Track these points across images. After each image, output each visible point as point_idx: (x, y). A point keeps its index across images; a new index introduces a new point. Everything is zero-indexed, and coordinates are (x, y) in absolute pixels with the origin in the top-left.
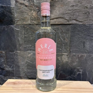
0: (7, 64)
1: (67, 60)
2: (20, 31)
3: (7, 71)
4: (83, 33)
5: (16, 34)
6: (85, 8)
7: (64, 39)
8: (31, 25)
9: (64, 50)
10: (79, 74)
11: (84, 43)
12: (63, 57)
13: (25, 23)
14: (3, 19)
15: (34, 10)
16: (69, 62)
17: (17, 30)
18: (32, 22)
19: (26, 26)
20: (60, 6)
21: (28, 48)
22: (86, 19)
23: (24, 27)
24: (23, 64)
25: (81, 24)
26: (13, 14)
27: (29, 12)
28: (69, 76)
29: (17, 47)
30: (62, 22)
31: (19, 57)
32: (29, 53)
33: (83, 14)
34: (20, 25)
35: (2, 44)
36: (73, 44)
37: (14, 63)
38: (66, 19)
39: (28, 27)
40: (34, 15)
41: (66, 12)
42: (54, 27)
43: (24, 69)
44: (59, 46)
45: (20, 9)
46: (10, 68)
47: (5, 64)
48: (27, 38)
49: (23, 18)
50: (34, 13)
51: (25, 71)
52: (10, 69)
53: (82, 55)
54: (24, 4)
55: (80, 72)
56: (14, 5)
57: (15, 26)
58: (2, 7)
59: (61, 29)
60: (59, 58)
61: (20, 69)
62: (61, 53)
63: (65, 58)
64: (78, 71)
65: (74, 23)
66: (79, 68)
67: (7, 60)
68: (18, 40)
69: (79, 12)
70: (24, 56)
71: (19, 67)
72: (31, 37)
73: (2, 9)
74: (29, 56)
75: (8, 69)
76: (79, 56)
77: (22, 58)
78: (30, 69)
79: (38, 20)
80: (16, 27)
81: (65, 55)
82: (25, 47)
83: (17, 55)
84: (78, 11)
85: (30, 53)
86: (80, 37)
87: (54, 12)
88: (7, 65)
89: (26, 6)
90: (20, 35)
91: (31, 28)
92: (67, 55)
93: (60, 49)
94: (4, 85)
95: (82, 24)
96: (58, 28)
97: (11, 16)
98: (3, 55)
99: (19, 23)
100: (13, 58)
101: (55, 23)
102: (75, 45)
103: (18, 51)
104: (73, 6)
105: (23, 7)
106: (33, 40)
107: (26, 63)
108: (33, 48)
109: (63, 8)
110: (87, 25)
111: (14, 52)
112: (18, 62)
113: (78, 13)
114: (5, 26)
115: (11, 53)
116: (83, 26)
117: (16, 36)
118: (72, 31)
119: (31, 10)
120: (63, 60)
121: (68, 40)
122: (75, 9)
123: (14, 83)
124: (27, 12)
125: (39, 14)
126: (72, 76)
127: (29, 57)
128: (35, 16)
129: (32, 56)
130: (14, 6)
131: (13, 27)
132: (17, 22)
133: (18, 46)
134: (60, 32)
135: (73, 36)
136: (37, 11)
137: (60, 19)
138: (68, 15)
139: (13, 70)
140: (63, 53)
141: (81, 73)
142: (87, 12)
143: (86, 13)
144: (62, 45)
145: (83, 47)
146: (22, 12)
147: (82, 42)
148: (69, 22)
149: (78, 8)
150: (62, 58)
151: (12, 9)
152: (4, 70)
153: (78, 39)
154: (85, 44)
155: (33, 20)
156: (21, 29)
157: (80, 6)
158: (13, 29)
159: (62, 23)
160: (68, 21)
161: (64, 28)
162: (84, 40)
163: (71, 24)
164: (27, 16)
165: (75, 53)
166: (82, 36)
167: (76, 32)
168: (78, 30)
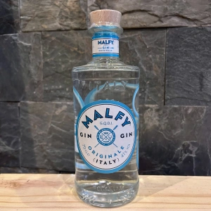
1: (157, 123)
2: (34, 49)
4: (199, 50)
5: (22, 55)
7: (150, 68)
8: (61, 33)
9: (148, 97)
10: (189, 159)
11: (201, 77)
12: (148, 114)
13: (46, 27)
16: (163, 127)
17: (26, 46)
18: (65, 23)
19: (48, 35)
21: (55, 94)
22: (207, 13)
23: (43, 36)
24: (42, 135)
25: (193, 28)
26: (15, 2)
28: (161, 163)
29: (26, 91)
30: (145, 21)
31: (31, 116)
32: (57, 106)
34: (34, 33)
36: (174, 80)
37: (19, 133)
38: (153, 15)
39: (53, 38)
40: (68, 4)
43: (45, 148)
46: (9, 145)
48: (52, 65)
49: (41, 15)
51: (47, 153)
52: (9, 148)
53: (197, 109)
55: (191, 152)
57: (20, 36)
59: (141, 41)
61: (33, 148)
64: (186, 149)
65: (176, 23)
66: (188, 142)
68: (29, 72)
70: (45, 115)
71: (31, 142)
72: (63, 63)
74: (57, 113)
75: (2, 147)
76: (189, 111)
77: (38, 118)
78: (60, 147)
79: (80, 17)
80: (22, 39)
81: (152, 109)
82: (46, 91)
83: (26, 112)
85: (61, 106)
86: (190, 62)
90: (33, 60)
91: (62, 40)
92: (157, 110)
93: (140, 94)
95: (195, 26)
96: (132, 39)
97: (9, 9)
99: (31, 26)
100: (15, 121)
102: (179, 82)
103: (27, 100)
106: (66, 71)
107: (50, 133)
108: (68, 92)
110: (209, 29)
111: (19, 104)
112: (29, 130)
115: (11, 106)
116: (198, 31)
117: (22, 63)
118: (169, 47)
120: (146, 122)
121: (160, 71)
123: (15, 185)
125: (82, 2)
126: (169, 165)
127: (57, 116)
128: (73, 8)
129: (66, 114)
131: (14, 38)
132: (25, 25)
133: (27, 87)
134: (138, 49)
135: (172, 59)
137: (137, 14)
139: (17, 152)
140: (147, 106)
141: (194, 155)
144: (145, 84)
145: (198, 87)
147: (195, 74)
148: (162, 22)
150: (143, 117)
153: (186, 67)
154: (204, 80)
155: (67, 18)
156: (35, 43)
158: (15, 44)
159: (142, 25)
160: (160, 19)
161: (148, 39)
162: (202, 70)
163: (166, 28)
164: (52, 9)
165: (177, 104)
166: (197, 59)
167: (180, 49)
168: (185, 42)
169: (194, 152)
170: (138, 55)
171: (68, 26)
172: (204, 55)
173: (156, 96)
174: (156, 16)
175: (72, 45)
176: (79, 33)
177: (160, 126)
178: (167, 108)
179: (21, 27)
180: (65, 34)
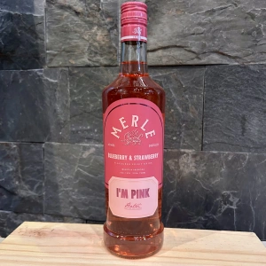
0: (24, 180)
1: (194, 170)
2: (60, 86)
3: (23, 199)
4: (241, 90)
5: (48, 92)
6: (246, 18)
7: (186, 109)
8: (89, 69)
9: (184, 141)
10: (229, 211)
11: (244, 120)
12: (183, 160)
13: (74, 62)
14: (13, 52)
15: (100, 26)
16: (200, 175)
17: (52, 83)
18: (94, 59)
19: (76, 72)
20: (174, 13)
21: (82, 135)
22: (250, 51)
23: (71, 73)
24: (68, 180)
25: (235, 66)
26: (40, 36)
27: (86, 30)
28: (198, 214)
29: (52, 131)
30: (181, 58)
31: (57, 159)
32: (85, 149)
33: (242, 36)
34: (60, 69)
35: (11, 123)
36: (213, 122)
37: (43, 176)
38: (190, 51)
39: (82, 75)
40: (98, 38)
41: (192, 31)
42: (155, 72)
43: (71, 194)
44: (170, 128)
45: (59, 21)
46: (32, 189)
47: (19, 179)
48: (80, 104)
49: (69, 49)
50: (99, 33)
51: (73, 199)
52: (32, 193)
53: (238, 156)
54: (70, 8)
55: (231, 204)
56: (43, 10)
57: (45, 72)
58: (9, 17)
59: (176, 80)
60: (171, 163)
61: (58, 193)
62: (176, 150)
63: (188, 165)
64: (226, 200)
65: (216, 61)
66: (228, 192)
67: (22, 169)
68: (55, 111)
69: (228, 29)
70: (71, 158)
71: (56, 187)
72: (92, 102)
73: (10, 23)
74: (84, 156)
75: (25, 192)
76: (230, 158)
77: (64, 161)
78: (88, 194)
79: (110, 53)
80: (48, 75)
81: (188, 155)
82: (73, 132)
83: (52, 154)
84: (227, 25)
85: (88, 148)
86: (231, 104)
87: (157, 29)
88: (23, 183)
89: (77, 13)
90: (59, 97)
91: (91, 77)
92: (194, 156)
93: (174, 138)
94: (10, 238)
95: (237, 63)
96: (167, 77)
97: (35, 43)
98: (12, 153)
99: (58, 62)
100: (39, 163)
101: (160, 63)
102: (218, 126)
103: (53, 141)
104: (212, 12)
105: (67, 17)
106: (95, 111)
107: (76, 178)
108: (96, 133)
109: (182, 17)
110: (252, 68)
111: (43, 145)
112: (54, 174)
113: (227, 33)
114: (18, 72)
115: (34, 147)
116: (240, 70)
117: (47, 101)
118: (208, 86)
119: (91, 24)
120: (181, 168)
121: (197, 113)
122: (219, 22)
123: (39, 234)
124: (78, 29)
125: (112, 36)
126: (207, 217)
127: (85, 159)
128: (103, 43)
129: (93, 157)
130: (43, 15)
131: (40, 74)
132: (51, 60)
133: (52, 127)
134: (173, 88)
135: (211, 100)
136: (108, 28)
137: (173, 50)
138: (197, 40)
139: (41, 197)
140: (182, 150)
141: (234, 207)
142: (253, 30)
143: (249, 34)
144: (180, 126)
145: (240, 132)
146: (65, 32)
147: (236, 116)
148: (200, 59)
149: (227, 19)
150: (178, 162)
151: (36, 22)
152: (15, 195)
153: (226, 109)
154: (247, 124)
155: (96, 53)
156: (62, 79)
157: (232, 12)
158: (40, 80)
159: (178, 62)
160: (197, 55)
161: (185, 78)
162: (245, 112)
163: (205, 65)
164: (80, 43)
165: (216, 150)
166: (239, 100)
167: (220, 89)
168: (225, 81)
169: (235, 203)
170: (174, 95)
171: (97, 62)
172: (246, 97)
173: (193, 140)
174: (194, 52)
175: (102, 83)
176: (109, 69)
177: (197, 173)
178: (204, 154)
179: (47, 62)
180: (95, 71)
